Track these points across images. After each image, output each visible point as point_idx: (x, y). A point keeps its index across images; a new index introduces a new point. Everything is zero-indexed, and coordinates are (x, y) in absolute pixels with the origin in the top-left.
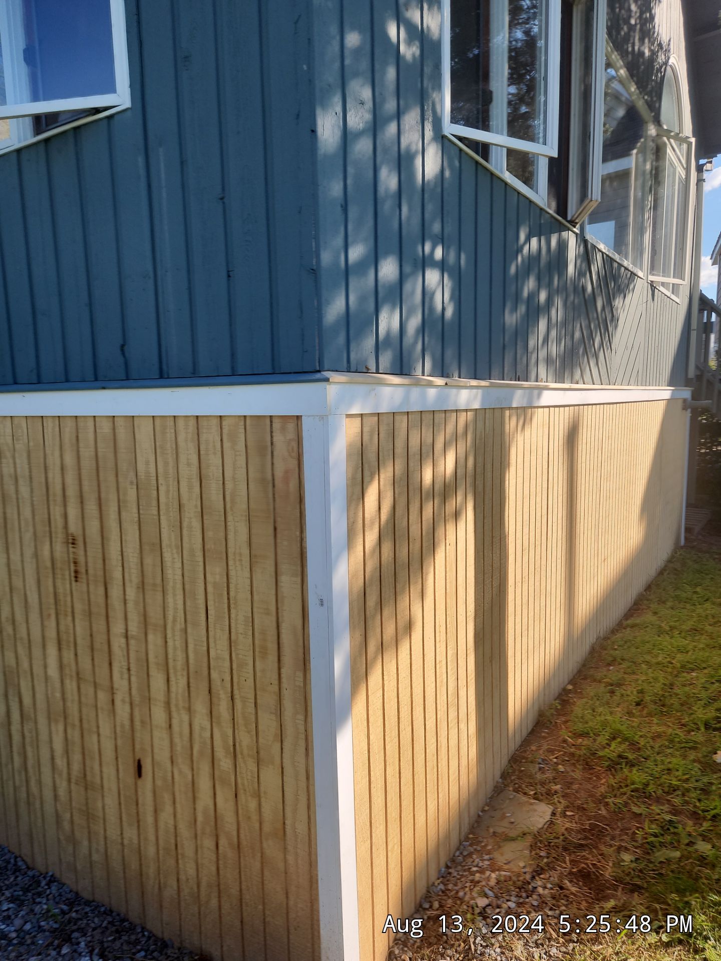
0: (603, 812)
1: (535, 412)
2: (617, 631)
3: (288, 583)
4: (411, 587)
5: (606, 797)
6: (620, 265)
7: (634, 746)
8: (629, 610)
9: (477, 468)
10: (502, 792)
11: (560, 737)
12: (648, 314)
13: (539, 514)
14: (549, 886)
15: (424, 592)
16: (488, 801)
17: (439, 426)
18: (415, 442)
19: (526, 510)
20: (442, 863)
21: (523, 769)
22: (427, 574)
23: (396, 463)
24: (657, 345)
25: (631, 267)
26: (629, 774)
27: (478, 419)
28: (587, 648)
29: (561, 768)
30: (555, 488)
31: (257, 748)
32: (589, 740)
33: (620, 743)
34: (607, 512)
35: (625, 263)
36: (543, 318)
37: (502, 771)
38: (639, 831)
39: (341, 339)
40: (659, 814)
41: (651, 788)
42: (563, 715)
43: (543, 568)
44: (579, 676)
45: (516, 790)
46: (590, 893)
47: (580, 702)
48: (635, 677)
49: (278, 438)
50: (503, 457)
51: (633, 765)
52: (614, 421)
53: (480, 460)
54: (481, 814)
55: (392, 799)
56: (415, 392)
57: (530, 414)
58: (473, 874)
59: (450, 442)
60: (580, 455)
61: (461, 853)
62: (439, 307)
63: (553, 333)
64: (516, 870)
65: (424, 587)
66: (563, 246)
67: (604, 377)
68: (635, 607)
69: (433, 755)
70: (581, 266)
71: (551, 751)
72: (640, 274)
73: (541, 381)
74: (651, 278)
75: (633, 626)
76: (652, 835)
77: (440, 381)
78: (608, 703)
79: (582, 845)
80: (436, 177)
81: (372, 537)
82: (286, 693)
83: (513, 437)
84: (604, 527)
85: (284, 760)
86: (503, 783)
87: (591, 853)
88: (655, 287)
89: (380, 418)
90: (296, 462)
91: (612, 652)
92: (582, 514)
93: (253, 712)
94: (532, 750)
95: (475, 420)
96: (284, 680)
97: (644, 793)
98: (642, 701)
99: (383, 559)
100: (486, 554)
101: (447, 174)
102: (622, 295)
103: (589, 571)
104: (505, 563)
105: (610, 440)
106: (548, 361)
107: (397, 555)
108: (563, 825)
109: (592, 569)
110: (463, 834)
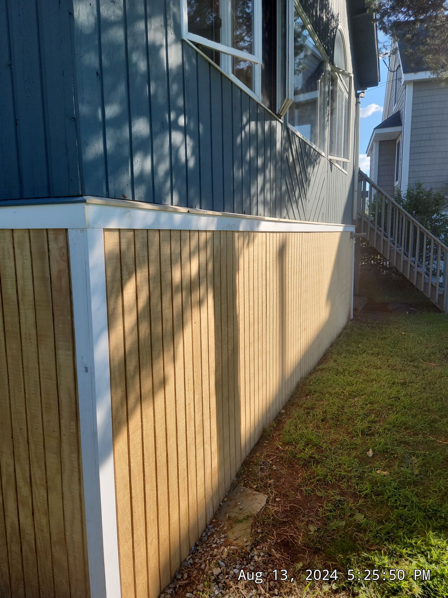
0: (299, 497)
1: (256, 235)
2: (313, 373)
3: (64, 356)
4: (165, 353)
5: (301, 486)
6: (311, 147)
7: (319, 448)
8: (321, 359)
9: (215, 270)
10: (236, 487)
11: (275, 445)
12: (328, 179)
13: (260, 301)
14: (262, 554)
15: (175, 356)
16: (227, 494)
17: (185, 242)
18: (166, 250)
19: (251, 299)
20: (193, 544)
21: (250, 469)
22: (178, 344)
23: (150, 266)
24: (334, 198)
25: (317, 149)
26: (316, 469)
27: (215, 237)
28: (294, 385)
29: (274, 467)
30: (271, 285)
31: (46, 479)
32: (292, 447)
33: (311, 448)
34: (306, 300)
35: (314, 146)
36: (261, 175)
37: (237, 472)
38: (320, 509)
39: (101, 173)
40: (333, 496)
41: (329, 478)
42: (278, 430)
43: (264, 336)
44: (289, 404)
45: (245, 485)
46: (288, 557)
47: (288, 421)
48: (321, 403)
49: (53, 245)
50: (234, 264)
51: (318, 463)
52: (309, 244)
53: (217, 265)
54: (221, 504)
55: (150, 507)
56: (164, 216)
57: (253, 237)
58: (212, 549)
59: (194, 252)
60: (287, 264)
61: (206, 534)
62: (183, 159)
63: (268, 186)
64: (241, 544)
65: (175, 353)
66: (272, 130)
67: (302, 215)
68: (324, 357)
69: (184, 470)
70: (285, 144)
71: (268, 456)
72: (323, 154)
73: (260, 215)
74: (330, 157)
75: (322, 370)
76: (328, 511)
77: (183, 210)
78: (305, 421)
79: (284, 522)
80: (178, 67)
81: (130, 320)
82: (64, 438)
83: (241, 251)
84: (304, 309)
85: (64, 488)
86: (237, 480)
87: (290, 527)
88: (332, 163)
89: (136, 233)
90: (66, 264)
91: (309, 387)
92: (290, 301)
93: (43, 452)
94: (257, 456)
95: (213, 238)
96: (63, 428)
97: (324, 481)
98: (325, 418)
99: (140, 335)
100: (223, 328)
101: (187, 67)
102: (312, 166)
103: (295, 337)
104: (237, 334)
105: (307, 255)
106: (265, 203)
107: (152, 332)
108: (273, 509)
109: (297, 335)
110: (209, 520)
